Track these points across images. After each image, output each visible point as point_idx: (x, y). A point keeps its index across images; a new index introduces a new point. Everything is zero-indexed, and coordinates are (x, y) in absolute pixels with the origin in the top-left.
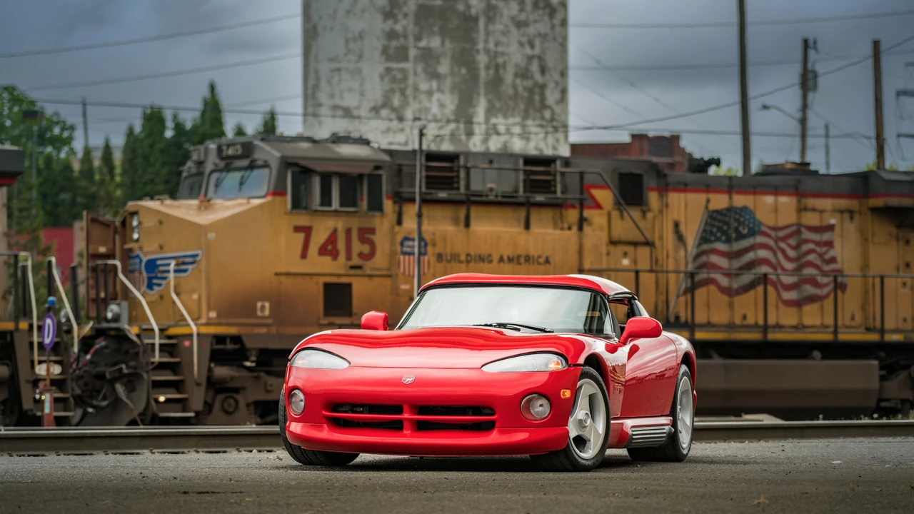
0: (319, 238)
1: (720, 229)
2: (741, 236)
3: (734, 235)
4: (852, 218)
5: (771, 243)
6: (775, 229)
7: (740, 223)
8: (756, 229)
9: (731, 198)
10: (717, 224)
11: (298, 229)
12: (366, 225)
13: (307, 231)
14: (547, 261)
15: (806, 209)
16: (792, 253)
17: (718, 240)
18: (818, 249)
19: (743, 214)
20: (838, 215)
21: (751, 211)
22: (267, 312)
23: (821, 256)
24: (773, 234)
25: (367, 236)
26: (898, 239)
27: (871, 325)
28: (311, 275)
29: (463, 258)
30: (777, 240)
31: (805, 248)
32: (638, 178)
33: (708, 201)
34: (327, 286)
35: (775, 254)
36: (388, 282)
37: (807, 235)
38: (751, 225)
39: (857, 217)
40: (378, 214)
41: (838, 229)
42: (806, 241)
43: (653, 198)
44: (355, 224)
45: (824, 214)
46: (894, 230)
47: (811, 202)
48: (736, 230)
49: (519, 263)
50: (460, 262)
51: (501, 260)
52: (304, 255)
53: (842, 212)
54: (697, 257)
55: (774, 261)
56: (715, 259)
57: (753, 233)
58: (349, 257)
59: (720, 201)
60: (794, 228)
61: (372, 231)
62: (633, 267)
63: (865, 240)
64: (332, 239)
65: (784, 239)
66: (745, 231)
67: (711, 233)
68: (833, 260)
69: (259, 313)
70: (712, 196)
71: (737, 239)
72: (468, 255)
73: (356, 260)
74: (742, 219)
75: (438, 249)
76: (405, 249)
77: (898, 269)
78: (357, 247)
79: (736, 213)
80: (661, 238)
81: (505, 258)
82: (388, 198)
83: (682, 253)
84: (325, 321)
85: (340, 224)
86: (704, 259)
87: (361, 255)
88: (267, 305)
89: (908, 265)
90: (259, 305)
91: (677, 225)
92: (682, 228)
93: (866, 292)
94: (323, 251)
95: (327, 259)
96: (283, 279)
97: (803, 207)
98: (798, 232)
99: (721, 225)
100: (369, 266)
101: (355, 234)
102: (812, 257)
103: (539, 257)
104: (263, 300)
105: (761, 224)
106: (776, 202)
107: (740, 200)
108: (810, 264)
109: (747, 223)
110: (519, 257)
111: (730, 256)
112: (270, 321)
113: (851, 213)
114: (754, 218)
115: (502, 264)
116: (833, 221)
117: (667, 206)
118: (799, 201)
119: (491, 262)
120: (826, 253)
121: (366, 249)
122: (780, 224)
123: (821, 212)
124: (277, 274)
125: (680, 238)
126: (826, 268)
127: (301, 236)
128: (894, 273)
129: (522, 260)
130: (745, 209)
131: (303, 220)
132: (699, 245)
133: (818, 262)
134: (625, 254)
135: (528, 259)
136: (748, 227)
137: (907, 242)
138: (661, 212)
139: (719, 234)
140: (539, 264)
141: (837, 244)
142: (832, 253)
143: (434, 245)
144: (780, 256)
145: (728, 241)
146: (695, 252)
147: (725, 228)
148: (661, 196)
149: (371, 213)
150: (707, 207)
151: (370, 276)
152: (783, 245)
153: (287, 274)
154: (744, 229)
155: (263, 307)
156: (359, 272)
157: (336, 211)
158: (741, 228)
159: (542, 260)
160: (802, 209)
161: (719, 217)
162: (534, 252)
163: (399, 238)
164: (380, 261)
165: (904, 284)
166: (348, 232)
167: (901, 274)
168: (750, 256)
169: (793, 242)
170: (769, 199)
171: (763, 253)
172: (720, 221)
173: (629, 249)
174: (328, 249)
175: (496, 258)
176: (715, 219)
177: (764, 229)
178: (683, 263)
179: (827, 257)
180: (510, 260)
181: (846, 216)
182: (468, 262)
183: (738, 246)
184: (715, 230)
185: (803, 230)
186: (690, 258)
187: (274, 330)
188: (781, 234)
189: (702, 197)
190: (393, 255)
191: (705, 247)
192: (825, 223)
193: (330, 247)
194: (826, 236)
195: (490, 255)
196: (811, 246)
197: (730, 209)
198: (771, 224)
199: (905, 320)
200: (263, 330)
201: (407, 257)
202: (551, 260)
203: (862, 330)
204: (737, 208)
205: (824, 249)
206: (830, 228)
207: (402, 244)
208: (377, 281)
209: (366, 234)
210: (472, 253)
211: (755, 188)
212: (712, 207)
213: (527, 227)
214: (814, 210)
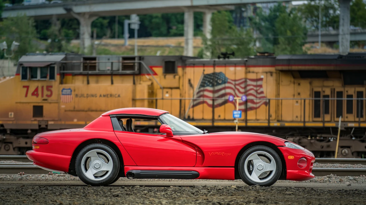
0: (32, 90)
1: (209, 81)
2: (219, 84)
3: (215, 84)
4: (271, 75)
5: (233, 86)
6: (235, 81)
7: (218, 79)
8: (226, 81)
9: (214, 69)
10: (208, 79)
11: (24, 87)
12: (49, 84)
13: (28, 87)
14: (119, 96)
15: (249, 72)
16: (242, 90)
17: (208, 86)
18: (255, 88)
19: (220, 75)
20: (265, 74)
21: (223, 74)
22: (13, 116)
23: (256, 91)
24: (233, 83)
25: (50, 88)
26: (294, 83)
27: (280, 119)
28: (29, 103)
29: (85, 95)
30: (235, 85)
31: (248, 88)
32: (173, 63)
33: (204, 70)
34: (34, 107)
35: (234, 91)
36: (56, 105)
37: (249, 82)
38: (223, 80)
39: (274, 75)
40: (53, 80)
41: (264, 80)
42: (249, 85)
43: (180, 70)
44: (45, 84)
45: (258, 74)
46: (292, 80)
47: (252, 69)
48: (217, 82)
49: (108, 97)
50: (84, 97)
51: (101, 96)
52: (26, 95)
53: (267, 73)
54: (198, 93)
55: (233, 93)
56: (206, 93)
57: (224, 82)
58: (42, 96)
59: (209, 70)
60: (244, 80)
61: (51, 87)
62: (170, 98)
63: (278, 84)
64: (37, 90)
65: (238, 85)
66: (220, 82)
67: (205, 83)
68: (262, 92)
69: (10, 116)
70: (206, 69)
71: (217, 85)
72: (87, 95)
73: (45, 97)
74: (219, 77)
75: (76, 93)
76: (63, 93)
77: (294, 96)
78: (46, 92)
79: (217, 75)
80: (183, 86)
81: (102, 95)
82: (58, 74)
83: (192, 91)
84: (33, 119)
85: (40, 85)
86: (202, 93)
87: (47, 96)
88: (13, 113)
89: (299, 94)
90: (10, 113)
91: (189, 81)
92: (192, 82)
93: (278, 106)
94: (33, 94)
95: (35, 97)
96: (19, 104)
97: (248, 71)
98: (245, 81)
99: (209, 80)
100: (50, 99)
101: (45, 88)
102: (252, 92)
103: (116, 95)
104: (11, 111)
105: (228, 79)
106: (235, 70)
107: (218, 70)
108: (251, 94)
109: (221, 79)
110: (108, 95)
111: (214, 92)
112: (13, 119)
113: (271, 73)
114: (225, 77)
115: (101, 98)
116: (262, 77)
117: (186, 73)
118: (246, 69)
119: (96, 97)
120: (259, 89)
121: (49, 93)
122: (237, 78)
123: (257, 73)
124: (17, 103)
125: (191, 85)
126: (259, 96)
127: (25, 89)
128: (292, 97)
129: (109, 96)
130: (220, 73)
131: (26, 83)
132: (199, 88)
133: (255, 93)
134: (167, 92)
135: (111, 95)
136: (222, 80)
137: (299, 84)
138: (183, 75)
139: (208, 84)
140: (116, 97)
141: (264, 86)
142: (261, 90)
143: (75, 91)
144: (237, 92)
145: (213, 86)
146: (197, 91)
147: (211, 81)
148: (183, 69)
149: (51, 80)
150: (203, 73)
151: (50, 103)
152: (238, 87)
153: (20, 103)
154: (220, 81)
155: (11, 115)
156: (46, 101)
157: (39, 80)
158: (219, 81)
159: (117, 96)
160: (247, 72)
161: (209, 77)
162: (114, 93)
163: (61, 89)
164: (54, 97)
165: (297, 102)
166: (43, 87)
167: (295, 97)
168: (223, 92)
169: (243, 85)
170: (232, 69)
171: (228, 91)
172: (209, 78)
173: (169, 90)
175: (98, 95)
176: (207, 78)
177: (229, 81)
178: (192, 95)
179: (259, 91)
180: (104, 96)
181: (269, 74)
182: (87, 97)
183: (217, 88)
184: (207, 82)
185: (248, 80)
186: (195, 93)
187: (15, 122)
188: (237, 83)
189: (201, 69)
190: (59, 95)
191: (202, 89)
192: (258, 77)
193: (36, 93)
194: (259, 83)
195: (96, 95)
196: (252, 87)
197: (214, 74)
198: (233, 78)
199: (297, 117)
200: (11, 122)
201: (64, 96)
202: (121, 96)
203: (276, 121)
204: (217, 73)
205: (258, 88)
206: (261, 79)
207: (62, 91)
208: (52, 105)
209: (49, 88)
210: (89, 93)
211: (225, 64)
212: (206, 73)
213: (112, 83)
214: (253, 72)
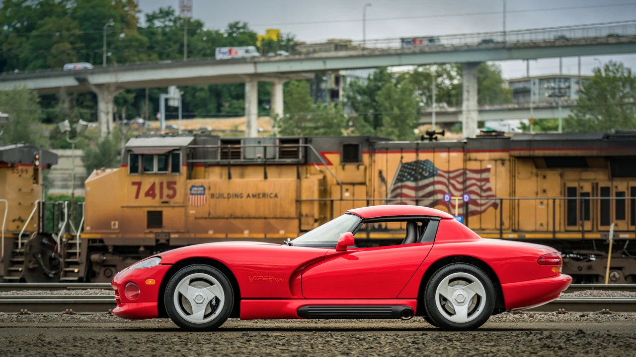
0: (145, 187)
1: (409, 174)
2: (424, 178)
3: (419, 177)
4: (503, 164)
5: (445, 181)
6: (449, 172)
7: (423, 170)
8: (435, 173)
9: (417, 155)
10: (407, 171)
11: (134, 183)
12: (171, 179)
13: (139, 184)
14: (276, 196)
15: (470, 160)
16: (459, 186)
17: (408, 180)
18: (479, 183)
19: (426, 164)
20: (493, 162)
21: (431, 162)
22: (117, 227)
23: (481, 187)
24: (446, 175)
25: (172, 186)
26: (537, 175)
27: (517, 228)
28: (141, 207)
29: (226, 196)
30: (449, 179)
31: (468, 183)
32: (356, 146)
33: (402, 158)
34: (149, 213)
35: (448, 187)
36: (183, 210)
37: (470, 175)
38: (431, 171)
39: (507, 163)
40: (177, 174)
41: (493, 171)
42: (470, 179)
43: (366, 158)
44: (165, 180)
45: (483, 162)
46: (535, 170)
47: (473, 155)
48: (421, 174)
49: (259, 198)
50: (224, 198)
51: (248, 196)
52: (137, 197)
53: (496, 160)
54: (393, 191)
55: (446, 191)
56: (405, 191)
57: (433, 175)
58: (161, 197)
59: (410, 157)
60: (462, 171)
61: (175, 183)
62: (352, 198)
63: (513, 176)
64: (153, 187)
65: (454, 178)
66: (427, 174)
67: (404, 176)
68: (489, 189)
69: (112, 227)
70: (404, 155)
71: (421, 179)
72: (228, 194)
73: (165, 199)
74: (425, 167)
75: (212, 191)
76: (192, 192)
77: (537, 194)
78: (166, 191)
79: (421, 164)
80: (370, 180)
81: (251, 195)
82: (183, 165)
83: (384, 188)
84: (148, 231)
85: (157, 180)
86: (399, 191)
87: (168, 196)
88: (117, 223)
89: (544, 191)
90: (113, 223)
91: (380, 172)
92: (384, 174)
93: (513, 208)
94: (147, 194)
95: (149, 199)
96: (125, 209)
97: (468, 158)
98: (464, 173)
99: (410, 171)
100: (172, 202)
101: (165, 185)
102: (473, 188)
103: (271, 194)
104: (115, 220)
105: (438, 169)
106: (449, 156)
107: (423, 156)
108: (473, 192)
109: (428, 169)
110: (259, 194)
111: (417, 189)
112: (118, 231)
113: (503, 161)
114: (433, 167)
115: (249, 198)
116: (489, 166)
117: (374, 162)
118: (465, 155)
119: (242, 197)
120: (484, 185)
121: (171, 192)
122: (451, 169)
123: (481, 161)
124: (123, 207)
125: (383, 179)
126: (484, 194)
127: (136, 187)
128: (534, 196)
129: (261, 196)
130: (427, 161)
131: (136, 178)
132: (395, 184)
133: (479, 191)
134: (347, 190)
135: (264, 195)
136: (429, 171)
137: (545, 177)
138: (371, 165)
139: (409, 177)
140: (271, 198)
141: (492, 180)
142: (488, 185)
143: (209, 188)
144: (451, 188)
145: (416, 180)
146: (392, 187)
147: (413, 173)
148: (371, 156)
149: (173, 174)
150: (401, 161)
151: (173, 207)
152: (453, 182)
153: (128, 207)
154: (426, 173)
155: (114, 224)
156: (167, 205)
157: (155, 174)
158: (424, 173)
159: (272, 196)
160: (466, 160)
161: (409, 167)
162: (268, 191)
163: (189, 186)
164: (179, 198)
165: (542, 203)
166: (161, 184)
167: (539, 196)
168: (431, 189)
169: (460, 179)
170: (444, 155)
171: (438, 187)
172: (409, 169)
173: (350, 187)
174: (151, 193)
175: (245, 195)
176: (407, 168)
177: (439, 172)
178: (384, 194)
179: (484, 188)
180: (254, 196)
181: (499, 163)
182: (229, 198)
183: (421, 183)
184: (406, 174)
185: (468, 172)
186: (389, 191)
187: (120, 236)
188: (452, 175)
189: (398, 156)
190: (186, 195)
191: (399, 184)
192: (483, 167)
193: (151, 192)
194: (484, 175)
195: (241, 194)
196: (473, 181)
197: (417, 162)
198: (446, 169)
199: (542, 225)
200: (114, 236)
201: (193, 196)
202: (278, 195)
203: (510, 231)
204: (422, 161)
205: (483, 183)
206: (488, 170)
207: (191, 189)
208: (176, 209)
209: (171, 185)
210: (231, 193)
211: (434, 148)
212: (404, 161)
213: (266, 177)
214: (476, 160)
